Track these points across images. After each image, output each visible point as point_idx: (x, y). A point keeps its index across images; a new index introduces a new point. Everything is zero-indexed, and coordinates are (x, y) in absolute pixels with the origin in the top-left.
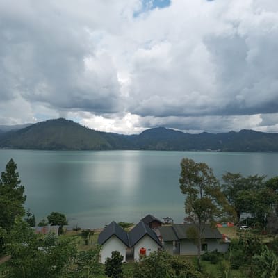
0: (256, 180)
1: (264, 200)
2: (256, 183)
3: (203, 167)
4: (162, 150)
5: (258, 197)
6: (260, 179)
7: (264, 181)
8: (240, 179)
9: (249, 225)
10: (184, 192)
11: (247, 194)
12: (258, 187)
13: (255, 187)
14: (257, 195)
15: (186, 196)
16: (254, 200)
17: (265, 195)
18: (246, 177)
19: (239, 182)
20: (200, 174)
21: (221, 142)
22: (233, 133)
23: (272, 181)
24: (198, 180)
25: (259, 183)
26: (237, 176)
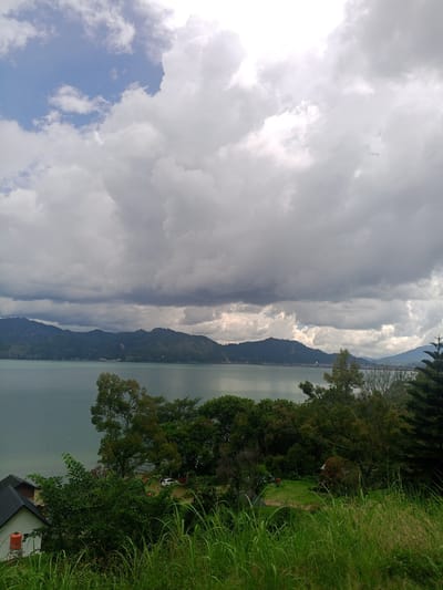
0: (185, 405)
1: (198, 436)
2: (186, 410)
3: (132, 386)
4: (20, 358)
5: (189, 431)
6: (192, 404)
7: (197, 407)
8: (162, 404)
9: (174, 477)
10: (100, 428)
11: (173, 428)
12: (188, 416)
13: (183, 417)
14: (188, 428)
15: (103, 434)
16: (185, 437)
17: (199, 427)
18: (172, 402)
19: (162, 409)
20: (126, 397)
21: (123, 346)
22: (142, 333)
23: (208, 405)
24: (123, 408)
25: (190, 409)
26: (159, 400)
